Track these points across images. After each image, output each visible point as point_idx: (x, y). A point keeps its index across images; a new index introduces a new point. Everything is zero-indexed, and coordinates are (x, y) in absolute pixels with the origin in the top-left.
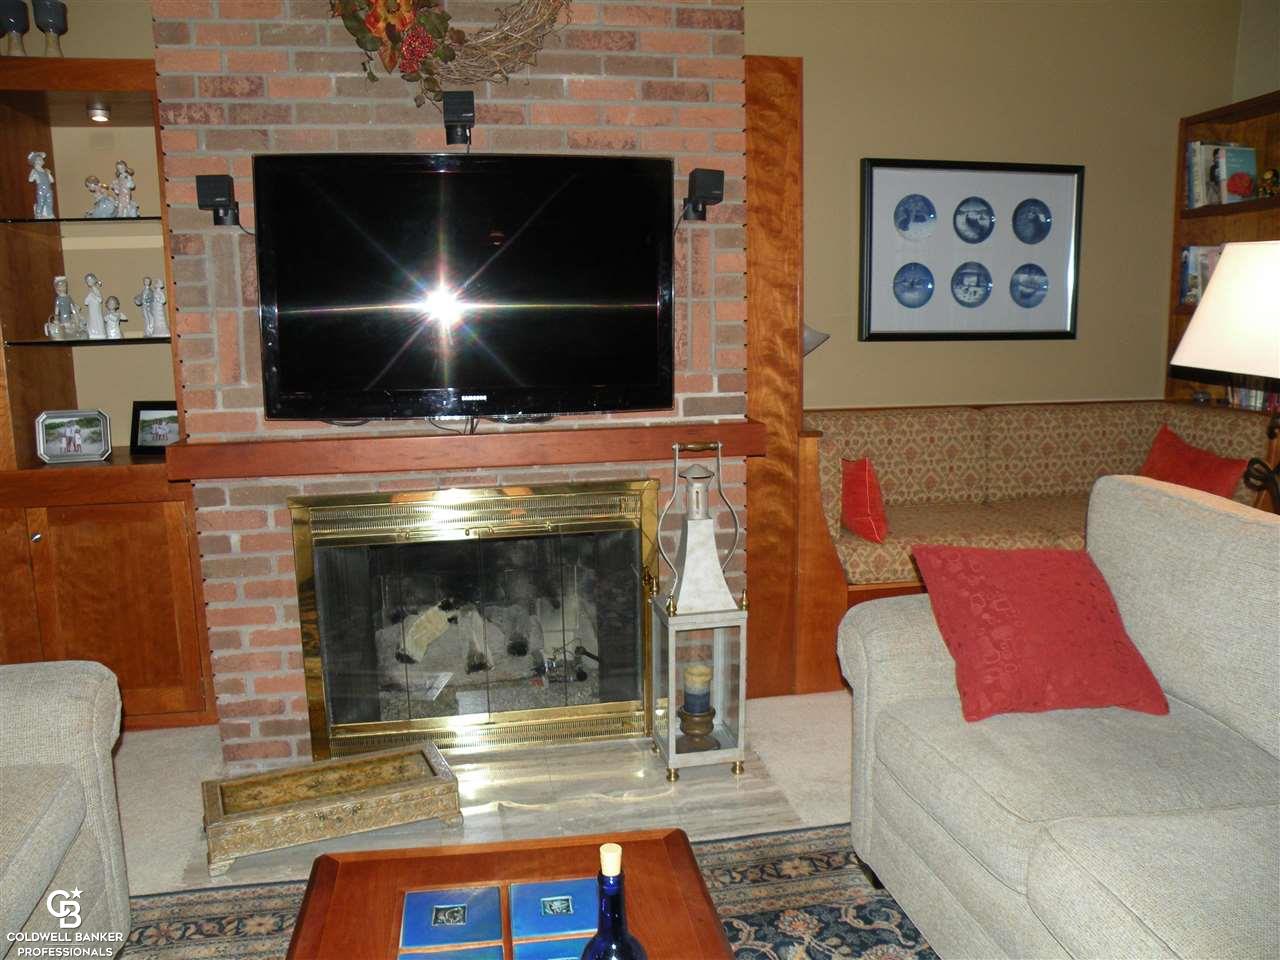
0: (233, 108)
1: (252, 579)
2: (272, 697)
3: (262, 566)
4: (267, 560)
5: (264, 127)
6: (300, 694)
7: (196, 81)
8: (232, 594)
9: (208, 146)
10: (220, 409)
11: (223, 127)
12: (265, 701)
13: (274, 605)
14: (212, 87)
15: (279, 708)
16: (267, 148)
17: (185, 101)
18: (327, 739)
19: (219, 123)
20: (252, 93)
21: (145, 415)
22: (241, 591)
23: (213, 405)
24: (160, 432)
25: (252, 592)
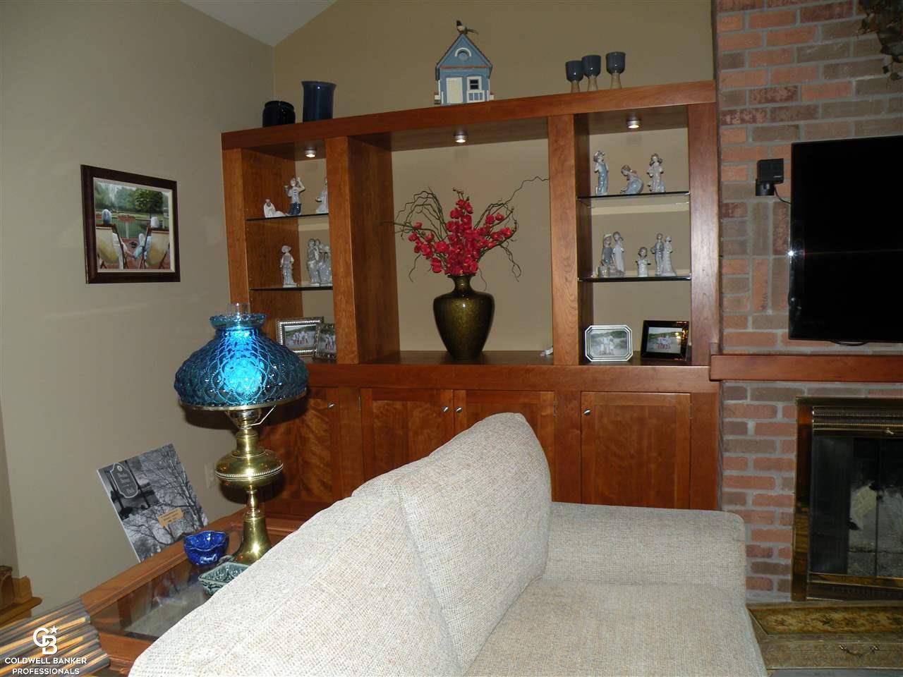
0: (774, 110)
1: (760, 455)
2: (765, 545)
3: (770, 446)
4: (773, 442)
5: (796, 123)
6: (788, 545)
7: (748, 93)
8: (743, 464)
9: (754, 140)
10: (750, 330)
11: (765, 125)
12: (759, 546)
13: (775, 477)
14: (759, 96)
15: (769, 553)
16: (799, 138)
17: (738, 108)
18: (806, 582)
19: (763, 122)
20: (789, 98)
21: (652, 330)
22: (751, 464)
23: (745, 326)
24: (664, 342)
25: (758, 464)
